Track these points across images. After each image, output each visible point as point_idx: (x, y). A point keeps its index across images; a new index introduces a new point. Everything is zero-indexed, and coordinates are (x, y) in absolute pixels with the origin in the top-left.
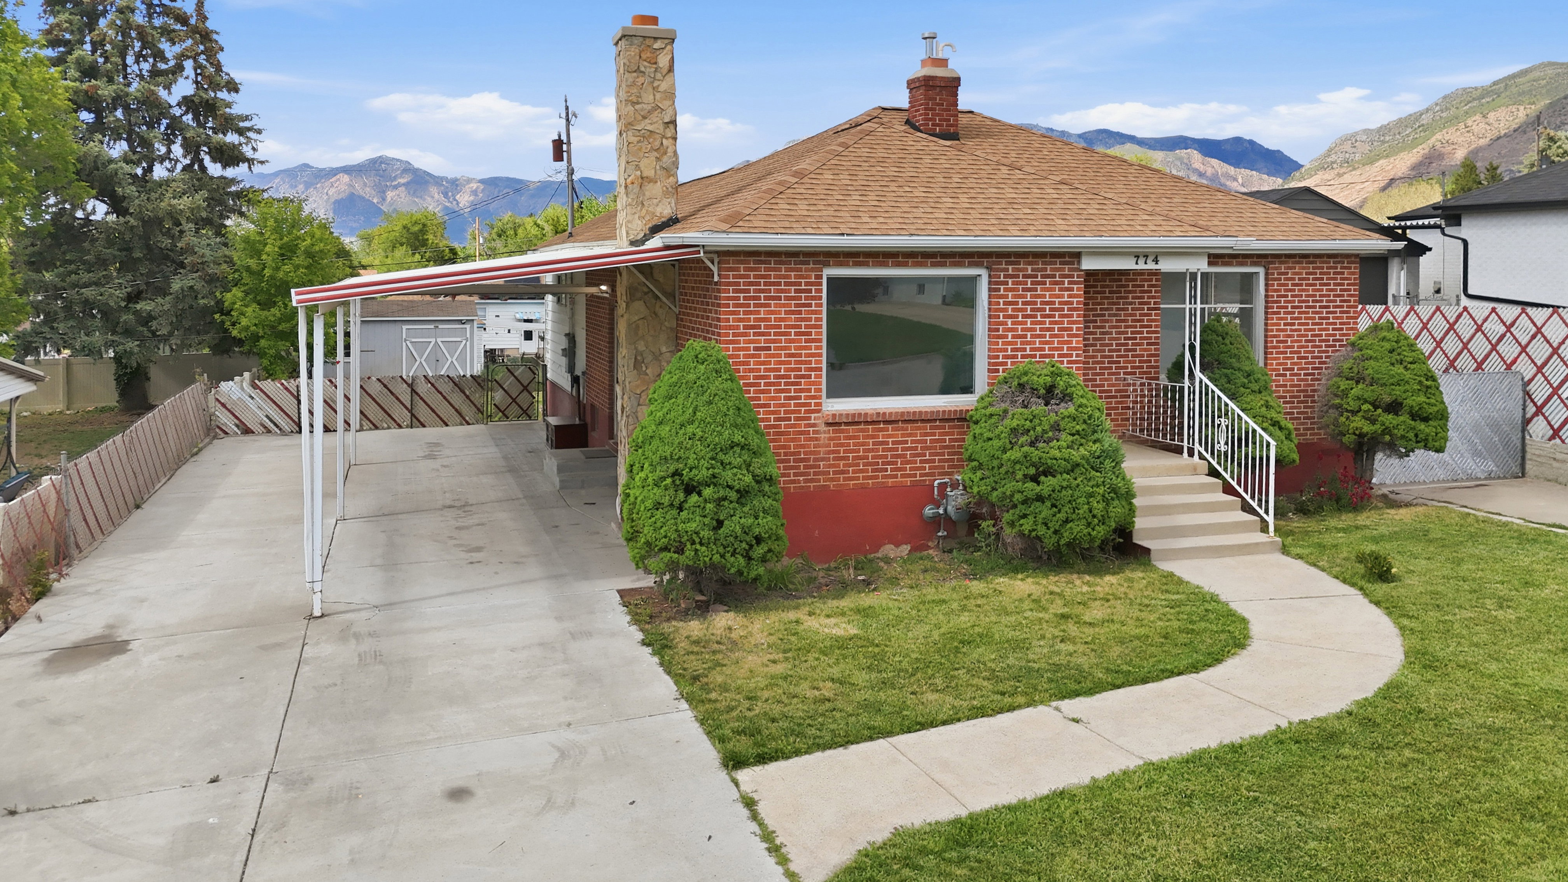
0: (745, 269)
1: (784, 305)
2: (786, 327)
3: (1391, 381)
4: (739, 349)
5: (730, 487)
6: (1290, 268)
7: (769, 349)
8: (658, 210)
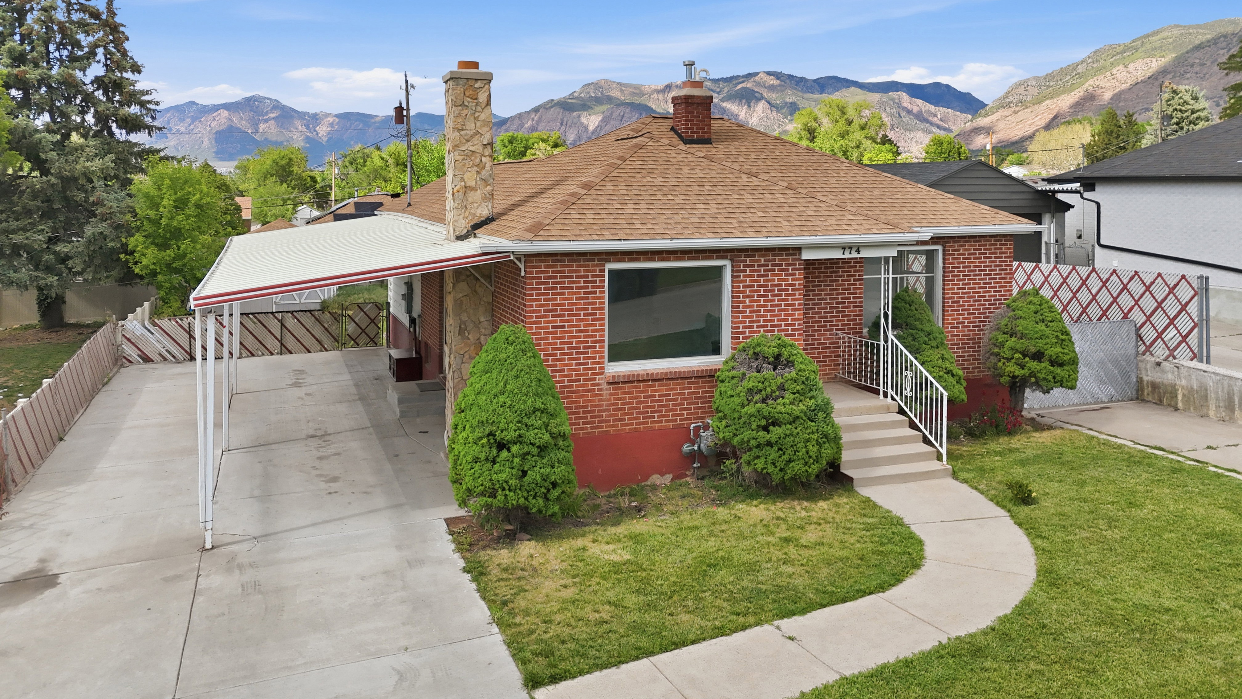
0: (546, 267)
1: (575, 293)
2: (577, 309)
3: (1036, 336)
4: (541, 328)
5: (533, 444)
6: (962, 246)
7: (564, 327)
8: (478, 212)
